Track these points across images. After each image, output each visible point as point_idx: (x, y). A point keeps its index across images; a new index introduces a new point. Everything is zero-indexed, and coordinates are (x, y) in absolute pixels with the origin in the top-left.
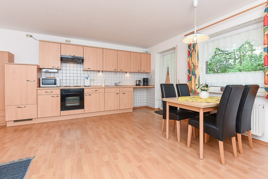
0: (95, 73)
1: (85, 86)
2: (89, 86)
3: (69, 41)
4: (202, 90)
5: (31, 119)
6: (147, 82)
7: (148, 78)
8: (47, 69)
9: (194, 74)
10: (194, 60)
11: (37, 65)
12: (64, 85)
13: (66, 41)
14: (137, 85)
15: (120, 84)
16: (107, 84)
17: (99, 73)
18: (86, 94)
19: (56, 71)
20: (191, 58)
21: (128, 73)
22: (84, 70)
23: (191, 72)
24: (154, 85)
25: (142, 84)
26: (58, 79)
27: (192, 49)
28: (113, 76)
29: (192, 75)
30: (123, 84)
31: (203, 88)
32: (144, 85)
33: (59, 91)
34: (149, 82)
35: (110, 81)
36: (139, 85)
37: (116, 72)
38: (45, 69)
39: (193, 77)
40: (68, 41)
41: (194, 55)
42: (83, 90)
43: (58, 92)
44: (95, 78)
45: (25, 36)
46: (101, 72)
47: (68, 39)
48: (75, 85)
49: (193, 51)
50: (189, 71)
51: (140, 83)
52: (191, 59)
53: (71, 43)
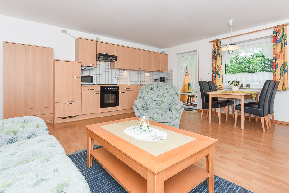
0: (121, 71)
4: (235, 85)
5: (75, 116)
6: (164, 81)
7: (165, 78)
8: (84, 66)
9: (218, 74)
10: (219, 62)
17: (125, 72)
20: (215, 60)
21: (148, 72)
23: (216, 72)
27: (217, 53)
29: (217, 75)
31: (236, 84)
33: (99, 88)
34: (166, 81)
39: (218, 76)
40: (98, 39)
41: (218, 58)
42: (118, 87)
43: (98, 90)
44: (121, 77)
45: (61, 31)
46: (126, 70)
47: (98, 36)
49: (217, 55)
50: (213, 71)
52: (215, 62)
53: (101, 40)
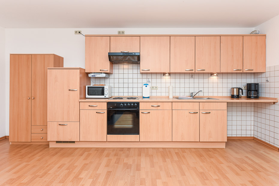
0: (159, 76)
1: (144, 97)
2: (148, 97)
3: (123, 32)
5: (74, 142)
6: (257, 91)
7: (258, 84)
8: (94, 73)
11: (80, 69)
12: (116, 95)
13: (119, 32)
14: (233, 97)
15: (201, 94)
16: (177, 95)
17: (165, 77)
18: (142, 111)
19: (104, 75)
21: (215, 74)
22: (142, 73)
24: (276, 99)
25: (245, 94)
26: (106, 88)
28: (187, 80)
30: (206, 95)
32: (249, 97)
33: (105, 105)
34: (260, 91)
35: (182, 90)
36: (238, 97)
37: (192, 73)
38: (92, 73)
40: (121, 32)
42: (138, 103)
43: (104, 107)
44: (159, 85)
45: (74, 32)
46: (167, 75)
47: (121, 29)
48: (131, 95)
51: (241, 94)
53: (126, 33)
